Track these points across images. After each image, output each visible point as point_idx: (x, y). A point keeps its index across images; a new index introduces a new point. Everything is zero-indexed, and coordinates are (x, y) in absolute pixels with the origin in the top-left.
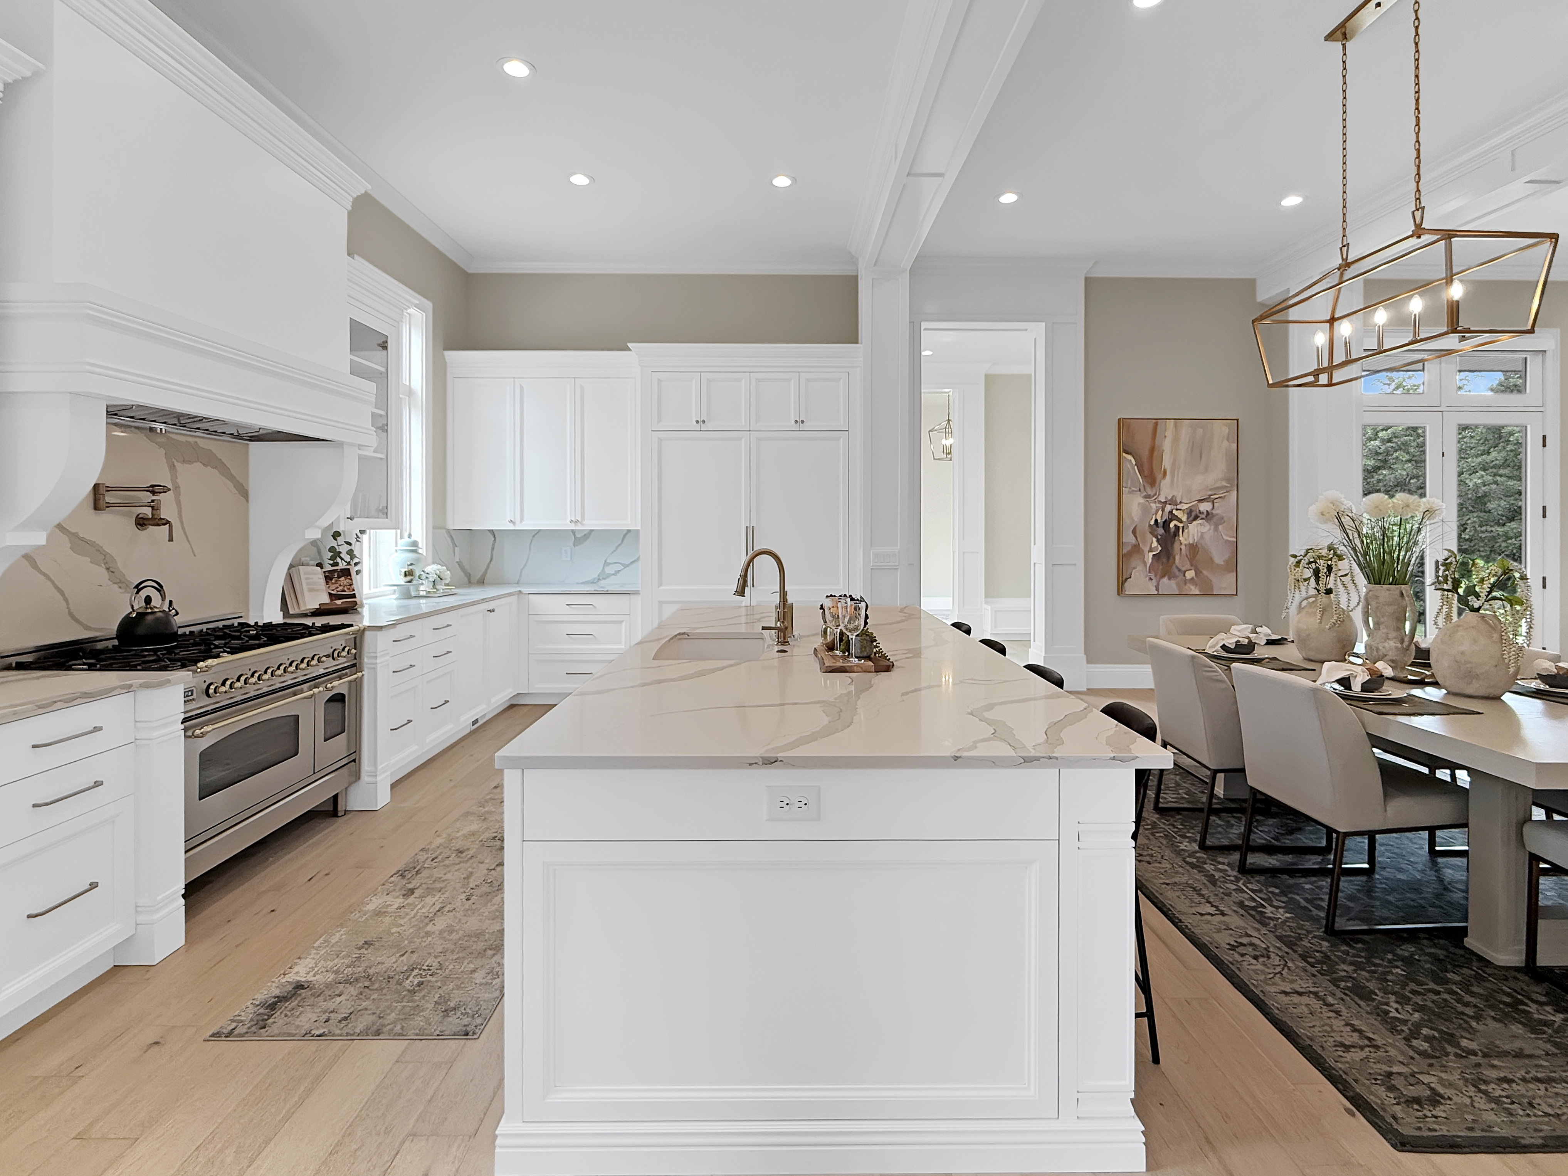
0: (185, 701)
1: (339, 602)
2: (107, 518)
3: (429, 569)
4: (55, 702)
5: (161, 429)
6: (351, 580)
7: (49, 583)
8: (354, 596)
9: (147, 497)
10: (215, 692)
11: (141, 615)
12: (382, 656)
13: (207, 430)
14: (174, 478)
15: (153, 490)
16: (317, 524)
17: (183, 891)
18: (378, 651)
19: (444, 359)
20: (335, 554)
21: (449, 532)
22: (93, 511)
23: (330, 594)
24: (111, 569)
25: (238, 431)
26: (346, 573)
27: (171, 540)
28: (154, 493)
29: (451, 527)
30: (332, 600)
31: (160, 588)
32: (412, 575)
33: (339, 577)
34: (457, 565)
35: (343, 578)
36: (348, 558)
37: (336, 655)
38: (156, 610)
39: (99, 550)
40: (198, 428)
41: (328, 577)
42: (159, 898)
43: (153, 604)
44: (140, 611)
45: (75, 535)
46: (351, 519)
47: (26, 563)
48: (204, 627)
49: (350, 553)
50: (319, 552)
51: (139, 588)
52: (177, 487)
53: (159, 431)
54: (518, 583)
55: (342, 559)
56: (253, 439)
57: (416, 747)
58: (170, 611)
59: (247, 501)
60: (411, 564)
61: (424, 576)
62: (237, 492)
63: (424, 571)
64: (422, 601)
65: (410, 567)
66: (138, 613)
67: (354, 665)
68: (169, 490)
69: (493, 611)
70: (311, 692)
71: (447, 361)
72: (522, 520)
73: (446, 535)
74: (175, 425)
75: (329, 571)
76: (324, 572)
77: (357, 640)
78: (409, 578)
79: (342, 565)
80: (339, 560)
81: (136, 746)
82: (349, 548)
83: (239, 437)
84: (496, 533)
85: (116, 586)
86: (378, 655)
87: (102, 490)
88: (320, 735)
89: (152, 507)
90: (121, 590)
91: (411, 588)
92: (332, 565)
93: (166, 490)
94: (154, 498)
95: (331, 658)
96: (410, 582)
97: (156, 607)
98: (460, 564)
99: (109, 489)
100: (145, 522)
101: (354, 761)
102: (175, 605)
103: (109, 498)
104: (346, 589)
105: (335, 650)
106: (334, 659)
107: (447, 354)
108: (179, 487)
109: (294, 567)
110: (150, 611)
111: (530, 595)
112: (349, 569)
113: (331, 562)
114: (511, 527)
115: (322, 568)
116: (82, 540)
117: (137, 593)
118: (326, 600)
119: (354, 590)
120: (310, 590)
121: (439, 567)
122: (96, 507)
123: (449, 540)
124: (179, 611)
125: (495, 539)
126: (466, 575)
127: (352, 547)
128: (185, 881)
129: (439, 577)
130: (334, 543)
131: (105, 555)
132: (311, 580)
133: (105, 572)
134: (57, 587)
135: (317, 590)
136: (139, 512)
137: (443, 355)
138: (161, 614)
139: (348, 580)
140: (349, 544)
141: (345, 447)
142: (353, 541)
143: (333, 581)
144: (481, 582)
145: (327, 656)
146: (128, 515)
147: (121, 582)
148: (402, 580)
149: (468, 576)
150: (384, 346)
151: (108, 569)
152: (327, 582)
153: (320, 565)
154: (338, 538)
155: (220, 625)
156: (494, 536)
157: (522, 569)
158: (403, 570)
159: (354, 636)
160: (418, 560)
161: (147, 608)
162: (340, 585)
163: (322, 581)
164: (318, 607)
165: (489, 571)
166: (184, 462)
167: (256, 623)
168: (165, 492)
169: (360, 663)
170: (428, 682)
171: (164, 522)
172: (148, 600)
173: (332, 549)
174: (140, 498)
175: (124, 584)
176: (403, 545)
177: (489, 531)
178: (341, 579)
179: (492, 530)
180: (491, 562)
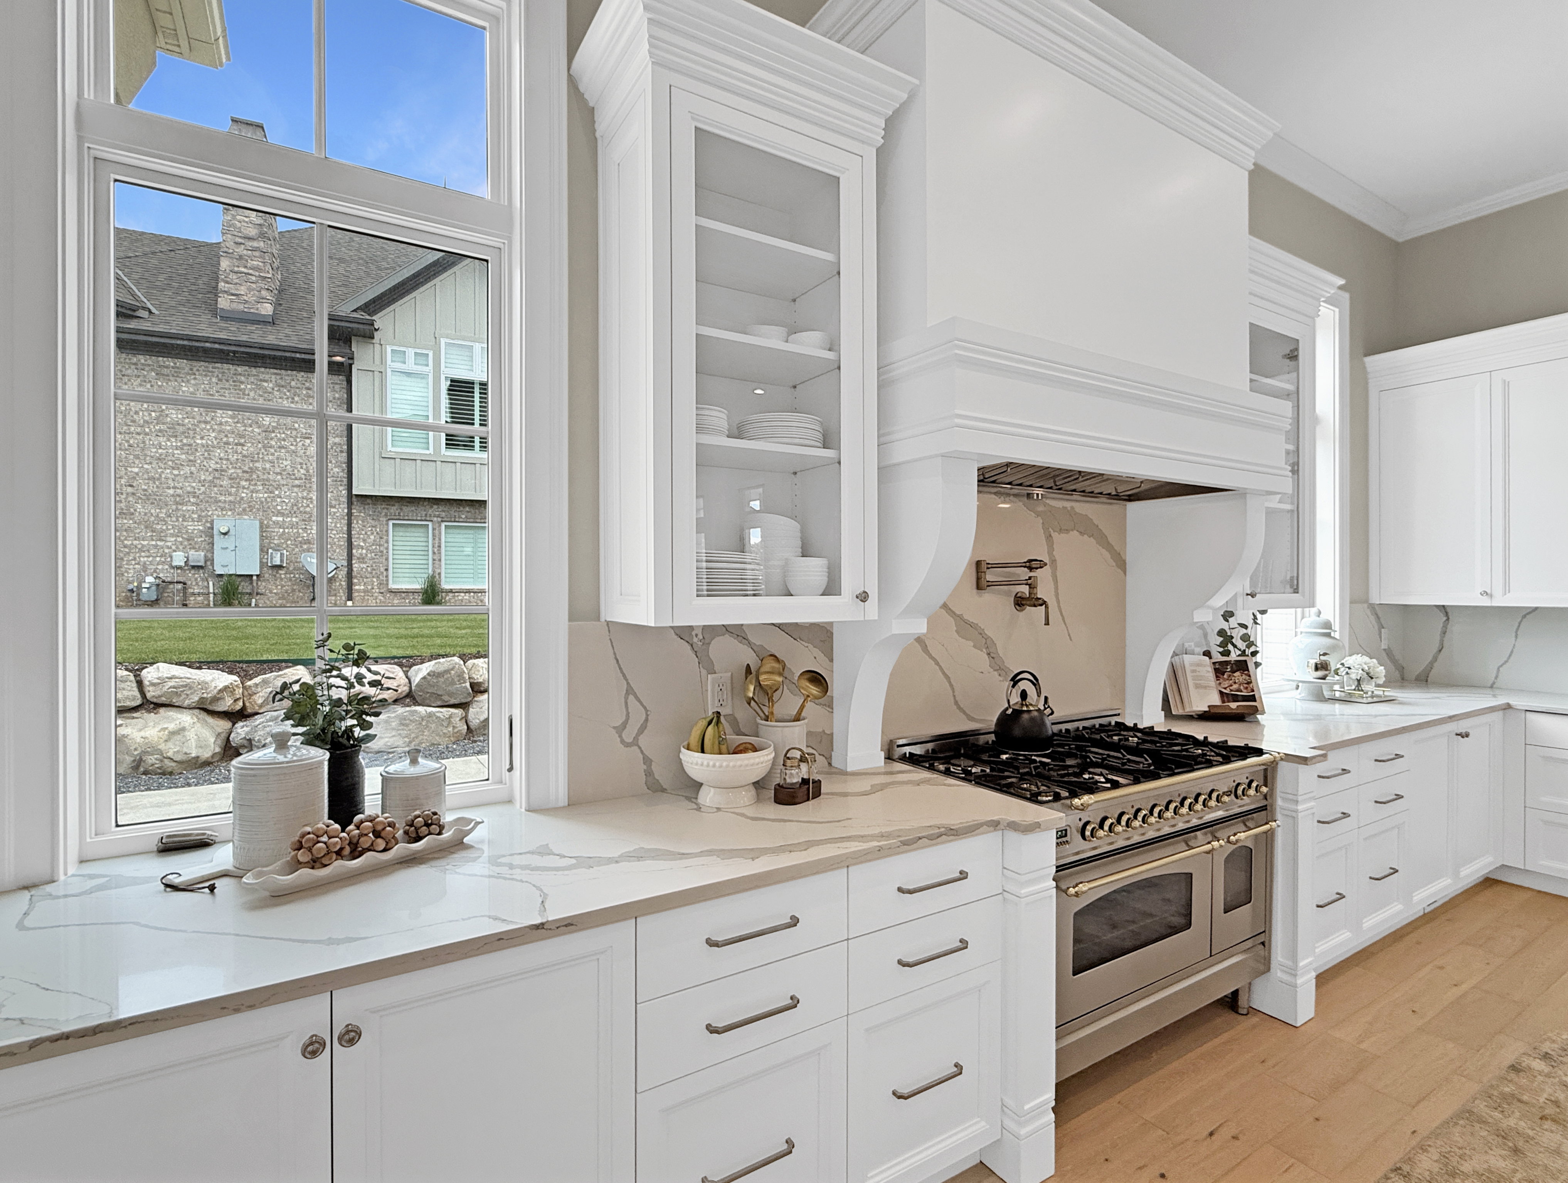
0: (1057, 843)
1: (1234, 705)
2: (988, 597)
3: (1350, 661)
4: (920, 838)
5: (1038, 494)
6: (1250, 676)
7: (937, 669)
8: (1253, 698)
9: (1024, 573)
10: (1092, 835)
11: (1017, 713)
12: (1305, 801)
13: (1083, 491)
14: (1050, 549)
15: (1031, 565)
16: (1209, 603)
17: (1053, 1103)
18: (1301, 792)
19: (1365, 368)
20: (1226, 639)
21: (1372, 607)
22: (975, 591)
23: (1221, 693)
24: (992, 655)
25: (1116, 489)
26: (1242, 666)
27: (1047, 623)
28: (1031, 569)
29: (1375, 599)
30: (1223, 702)
31: (1035, 682)
32: (1326, 669)
33: (1233, 672)
34: (1384, 654)
35: (1237, 674)
36: (1242, 645)
37: (1240, 792)
38: (1031, 708)
39: (981, 633)
40: (1074, 490)
41: (1220, 670)
42: (1027, 1107)
43: (1028, 700)
44: (1016, 707)
45: (960, 617)
46: (1253, 595)
47: (918, 647)
48: (1081, 725)
49: (1245, 638)
50: (1205, 635)
51: (1015, 681)
52: (1054, 561)
53: (1035, 497)
54: (1492, 687)
55: (1235, 646)
56: (1131, 498)
57: (1348, 934)
58: (1045, 709)
59: (1125, 573)
60: (1325, 654)
61: (1343, 671)
62: (1114, 564)
63: (1343, 664)
64: (1337, 706)
65: (1322, 658)
66: (1014, 710)
67: (1264, 808)
68: (1046, 564)
69: (1467, 735)
70: (1209, 847)
71: (1369, 370)
72: (1507, 589)
73: (1368, 612)
74: (1051, 488)
75: (1221, 663)
76: (1214, 663)
77: (1268, 774)
78: (1320, 673)
79: (1234, 656)
80: (1230, 647)
81: (1004, 899)
82: (1244, 631)
83: (1117, 497)
84: (1448, 610)
85: (996, 673)
86: (1300, 798)
87: (984, 566)
88: (1220, 905)
89: (1030, 585)
90: (999, 678)
91: (1324, 686)
92: (1222, 654)
93: (1042, 565)
94: (1032, 574)
95: (1233, 796)
96: (1324, 678)
97: (1031, 705)
98: (1389, 652)
99: (991, 566)
100: (1024, 602)
101: (1263, 943)
102: (1051, 703)
103: (990, 576)
104: (1242, 687)
105: (1238, 784)
106: (1236, 797)
107: (1369, 360)
108: (1055, 560)
109: (1177, 655)
110: (1025, 708)
111: (1528, 713)
112: (1245, 661)
113: (1221, 650)
114: (1485, 602)
115: (1210, 658)
116: (966, 622)
117: (1013, 686)
118: (1216, 700)
119: (1253, 691)
120: (1197, 686)
121: (1366, 659)
122: (979, 587)
123: (1372, 618)
124: (1054, 710)
125: (1448, 619)
126: (1397, 669)
127: (1249, 631)
128: (1057, 1078)
129: (1368, 674)
130: (1224, 625)
131: (987, 638)
132: (1198, 674)
133: (987, 657)
134: (944, 673)
135: (1205, 687)
136: (1018, 590)
137: (1363, 364)
138: (1036, 714)
139: (1244, 676)
140: (1245, 627)
141: (1248, 496)
142: (1249, 623)
143: (1225, 676)
144: (1423, 680)
145: (1228, 793)
146: (1007, 594)
147: (1000, 669)
148: (1312, 675)
149: (1401, 669)
150: (1293, 356)
151: (989, 654)
152: (1217, 677)
153: (1207, 654)
154: (1230, 619)
155: (1097, 722)
156: (1446, 615)
157: (1501, 666)
158: (1313, 662)
159: (1264, 767)
160: (1334, 648)
161: (1022, 705)
162: (1235, 683)
163: (1211, 675)
164: (1207, 709)
166: (1061, 531)
167: (1135, 725)
168: (1041, 567)
169: (1272, 806)
170: (1365, 839)
171: (1041, 602)
172: (1024, 695)
173: (1221, 633)
174: (1019, 575)
175: (1003, 673)
176: (1308, 627)
177: (1437, 606)
178: (1235, 674)
179: (1443, 606)
180: (1440, 651)
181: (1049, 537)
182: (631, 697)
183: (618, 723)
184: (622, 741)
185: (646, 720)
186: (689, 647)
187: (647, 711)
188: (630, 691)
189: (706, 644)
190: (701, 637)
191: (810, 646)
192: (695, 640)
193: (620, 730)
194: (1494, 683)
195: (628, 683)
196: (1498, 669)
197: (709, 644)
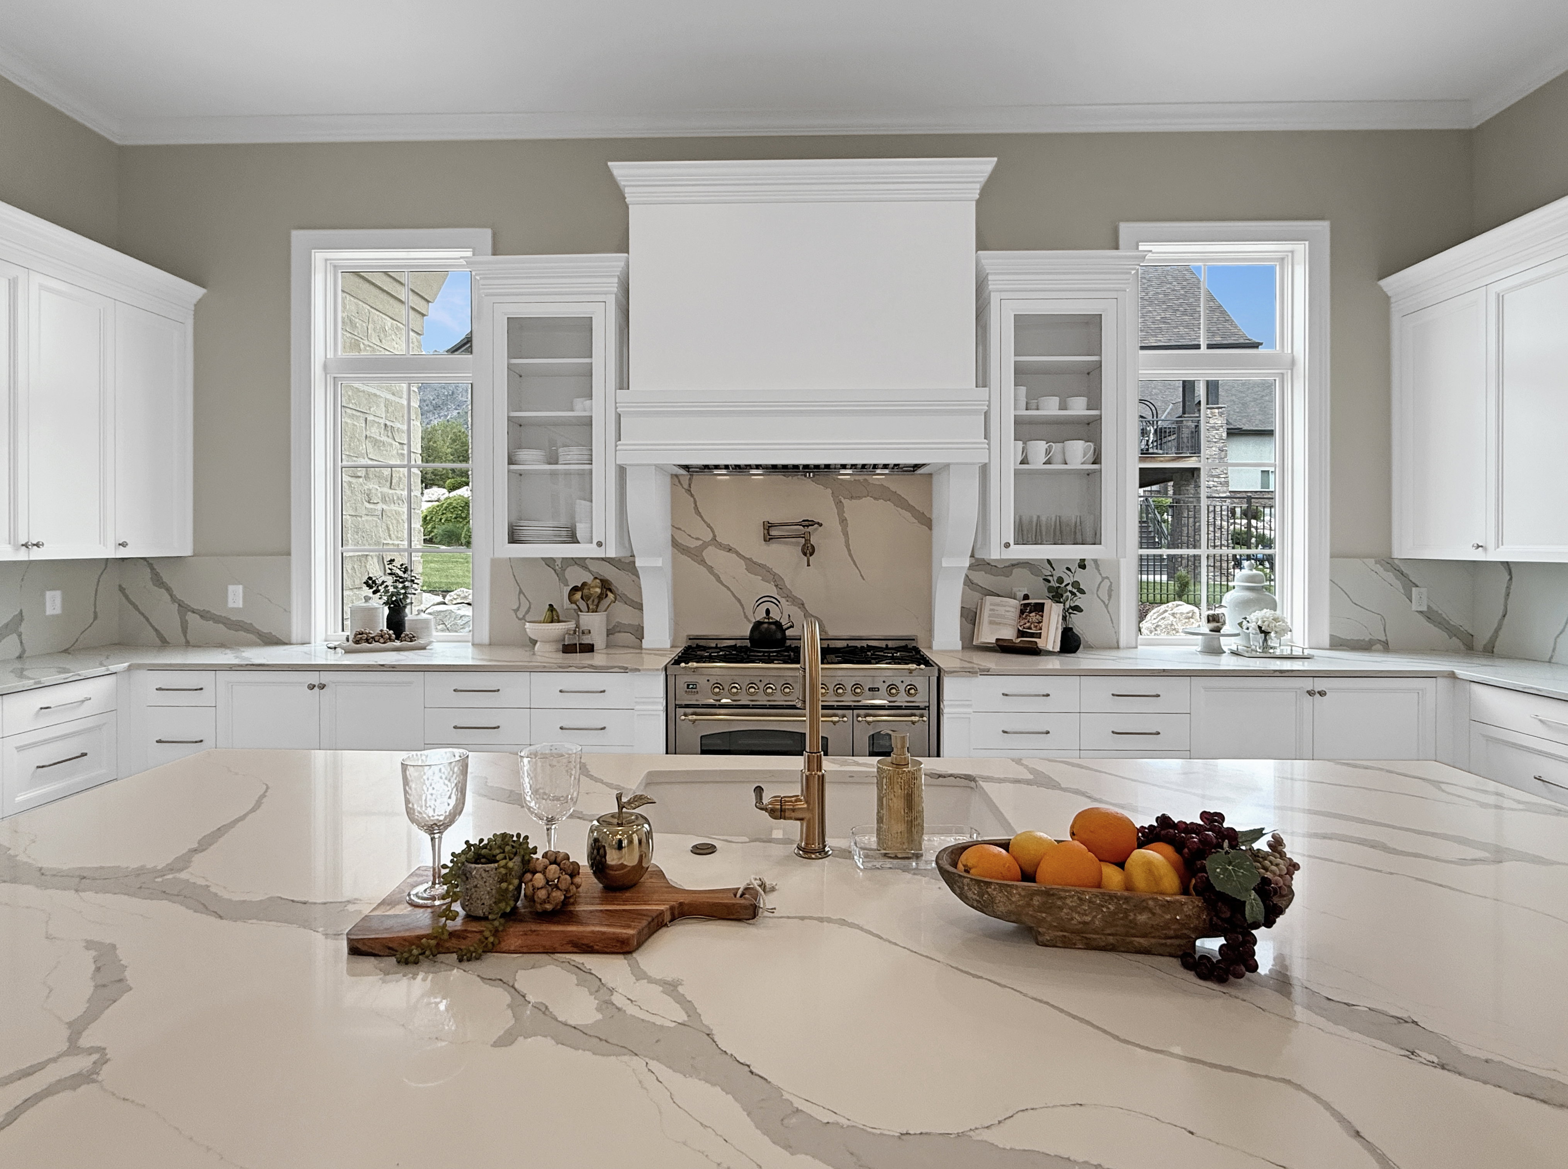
1: (1023, 640)
2: (774, 546)
6: (1042, 616)
7: (729, 593)
8: (1040, 635)
14: (842, 512)
15: (804, 523)
21: (1388, 562)
22: (764, 541)
23: (1015, 629)
24: (780, 586)
26: (1039, 609)
28: (804, 526)
30: (1016, 637)
33: (1030, 612)
35: (1033, 614)
38: (771, 621)
39: (769, 571)
41: (1020, 611)
43: (771, 616)
45: (750, 560)
47: (712, 578)
52: (844, 520)
54: (1550, 662)
59: (931, 530)
62: (919, 523)
65: (1217, 610)
66: (757, 622)
72: (1499, 542)
73: (1380, 568)
75: (1025, 605)
76: (1021, 605)
79: (1037, 600)
84: (1511, 566)
87: (772, 525)
89: (805, 538)
90: (787, 603)
93: (813, 523)
94: (806, 530)
97: (773, 619)
99: (778, 525)
103: (774, 532)
107: (1383, 283)
110: (766, 621)
112: (1043, 605)
115: (1016, 600)
116: (755, 563)
118: (1007, 635)
119: (1041, 629)
122: (766, 539)
123: (1389, 575)
125: (1511, 579)
131: (775, 574)
132: (996, 612)
133: (775, 588)
138: (773, 625)
139: (1038, 617)
143: (1025, 616)
144: (1490, 651)
146: (794, 544)
147: (787, 597)
149: (1458, 634)
151: (776, 586)
152: (1020, 616)
153: (1026, 597)
156: (1510, 574)
157: (1558, 636)
161: (767, 618)
162: (1029, 622)
163: (1012, 614)
164: (995, 642)
165: (1501, 633)
166: (852, 499)
168: (812, 525)
172: (768, 612)
175: (790, 599)
176: (1243, 582)
177: (1502, 563)
178: (1031, 615)
179: (1507, 562)
180: (1504, 616)
181: (839, 504)
182: (522, 595)
183: (515, 607)
184: (517, 617)
185: (530, 607)
186: (553, 571)
187: (530, 603)
188: (521, 592)
189: (563, 570)
190: (560, 566)
191: (630, 574)
192: (557, 567)
193: (516, 611)
194: (1551, 657)
195: (520, 588)
196: (1556, 639)
197: (565, 570)
